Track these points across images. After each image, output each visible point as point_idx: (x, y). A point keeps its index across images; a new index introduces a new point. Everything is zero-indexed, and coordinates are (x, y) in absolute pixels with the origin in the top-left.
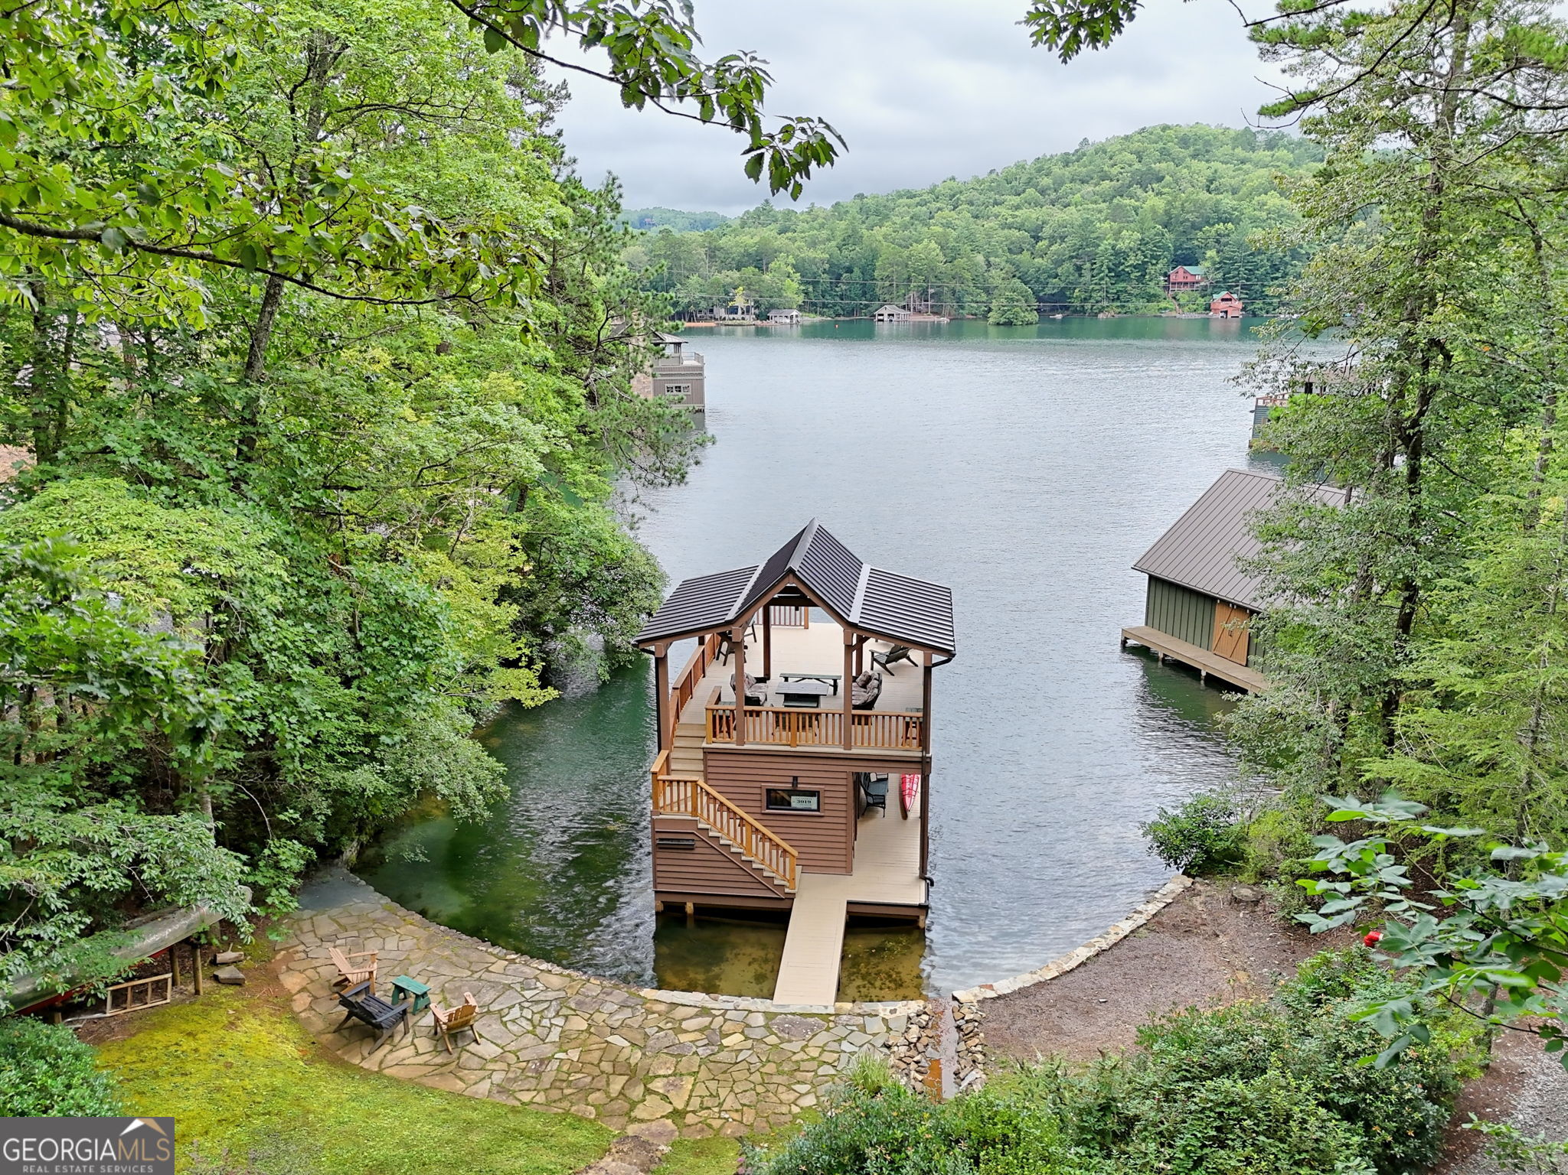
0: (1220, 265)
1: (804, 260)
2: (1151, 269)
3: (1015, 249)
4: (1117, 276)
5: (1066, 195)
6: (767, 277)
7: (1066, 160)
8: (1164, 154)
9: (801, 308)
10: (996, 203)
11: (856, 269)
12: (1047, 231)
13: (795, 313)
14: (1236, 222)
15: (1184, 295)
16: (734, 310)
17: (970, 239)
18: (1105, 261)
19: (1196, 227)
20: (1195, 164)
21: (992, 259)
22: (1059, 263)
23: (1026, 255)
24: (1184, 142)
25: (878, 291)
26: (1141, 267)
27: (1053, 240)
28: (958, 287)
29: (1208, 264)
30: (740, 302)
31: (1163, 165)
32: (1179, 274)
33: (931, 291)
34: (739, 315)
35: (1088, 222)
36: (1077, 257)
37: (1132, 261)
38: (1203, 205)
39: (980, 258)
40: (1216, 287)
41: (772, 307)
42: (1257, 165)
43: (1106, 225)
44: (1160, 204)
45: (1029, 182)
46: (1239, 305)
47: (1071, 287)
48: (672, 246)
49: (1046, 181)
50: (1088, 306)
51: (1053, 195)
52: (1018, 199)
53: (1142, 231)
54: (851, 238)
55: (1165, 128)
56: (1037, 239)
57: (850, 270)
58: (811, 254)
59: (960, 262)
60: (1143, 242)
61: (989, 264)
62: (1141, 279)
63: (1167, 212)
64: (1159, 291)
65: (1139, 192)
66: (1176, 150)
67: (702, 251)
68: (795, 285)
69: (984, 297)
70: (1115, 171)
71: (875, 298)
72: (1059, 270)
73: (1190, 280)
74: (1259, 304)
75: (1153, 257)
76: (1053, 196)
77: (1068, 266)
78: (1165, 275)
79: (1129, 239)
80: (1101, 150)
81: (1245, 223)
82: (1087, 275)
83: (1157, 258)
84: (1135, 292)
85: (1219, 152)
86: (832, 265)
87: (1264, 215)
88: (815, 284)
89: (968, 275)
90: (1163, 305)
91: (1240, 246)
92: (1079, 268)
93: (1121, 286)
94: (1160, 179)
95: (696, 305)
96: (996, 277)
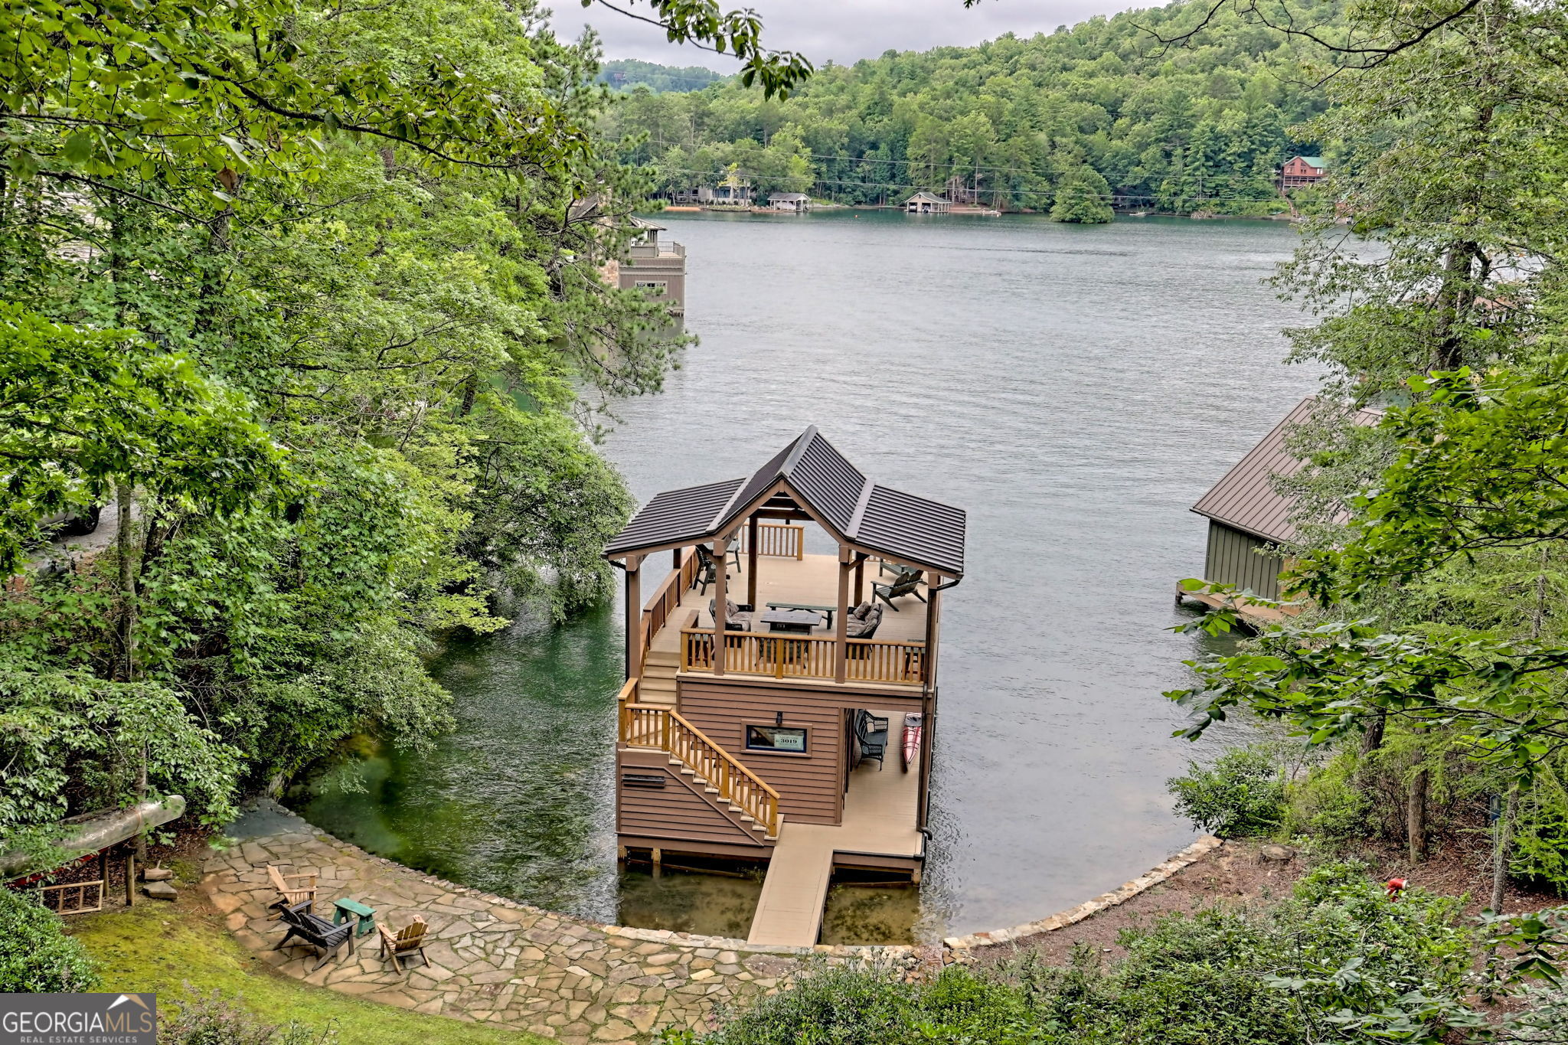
1: (817, 132)
2: (1260, 159)
3: (1087, 127)
4: (1216, 166)
5: (1154, 62)
6: (769, 152)
7: (1156, 17)
8: (1279, 14)
9: (810, 192)
10: (1065, 69)
11: (883, 146)
12: (1128, 106)
13: (802, 198)
15: (1301, 193)
16: (726, 191)
17: (1031, 112)
18: (1198, 148)
19: (1316, 108)
20: (1318, 28)
21: (1057, 139)
22: (1143, 146)
23: (1099, 137)
25: (910, 174)
26: (1248, 156)
27: (1135, 118)
28: (1013, 171)
29: (1332, 155)
30: (732, 182)
32: (1295, 166)
33: (979, 176)
34: (730, 199)
35: (1182, 97)
36: (1166, 140)
37: (1235, 148)
39: (1042, 137)
41: (774, 189)
43: (1203, 101)
44: (1273, 77)
45: (1109, 43)
47: (1160, 175)
48: (648, 110)
49: (1129, 43)
50: (1178, 202)
52: (1093, 64)
53: (1249, 109)
54: (880, 106)
56: (1115, 115)
57: (874, 146)
58: (826, 123)
59: (1018, 141)
60: (1249, 125)
61: (1053, 145)
62: (1246, 171)
63: (1281, 88)
64: (1269, 186)
65: (1248, 60)
67: (686, 116)
68: (804, 163)
69: (1046, 186)
70: (1216, 33)
71: (907, 181)
72: (1143, 156)
73: (1309, 173)
75: (1262, 144)
76: (1137, 63)
77: (1153, 151)
78: (1278, 166)
79: (1232, 120)
82: (1178, 163)
83: (1267, 145)
84: (1239, 187)
86: (852, 139)
88: (830, 162)
89: (1026, 159)
90: (1274, 204)
92: (1168, 155)
93: (1220, 179)
95: (676, 183)
96: (1061, 163)
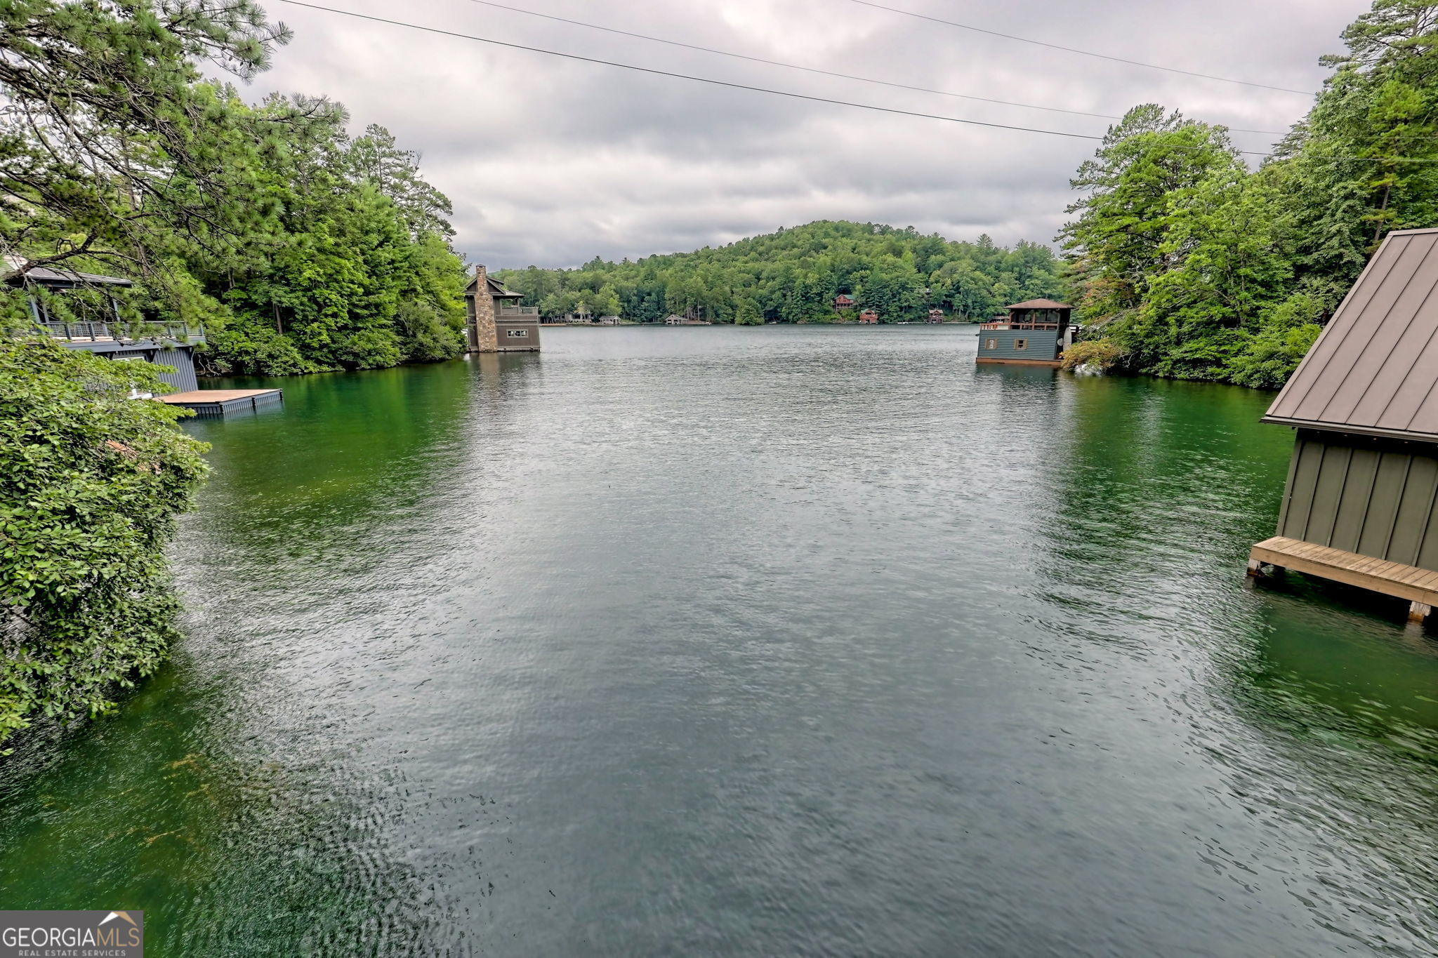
0: (866, 293)
1: (621, 287)
2: (825, 296)
3: (747, 284)
4: (807, 299)
5: (774, 256)
6: (598, 296)
7: (771, 238)
8: (827, 235)
9: (620, 316)
10: (733, 260)
11: (653, 294)
12: (764, 275)
13: (616, 318)
14: (872, 270)
15: (844, 310)
16: (577, 316)
17: (720, 277)
18: (798, 291)
19: (849, 272)
20: (844, 240)
21: (734, 289)
22: (773, 292)
23: (753, 288)
24: (837, 229)
25: (667, 306)
26: (820, 294)
27: (768, 279)
28: (716, 305)
29: (857, 293)
30: (581, 311)
31: (827, 240)
32: (842, 299)
33: (699, 307)
34: (581, 320)
35: (788, 269)
36: (783, 289)
37: (814, 291)
38: (853, 259)
39: (727, 288)
40: (862, 306)
41: (601, 315)
42: (876, 241)
43: (798, 271)
44: (828, 260)
45: (752, 249)
46: (875, 316)
47: (780, 305)
48: (536, 276)
49: (761, 249)
50: (790, 317)
51: (764, 255)
52: (746, 258)
53: (819, 273)
54: (650, 276)
55: (825, 222)
56: (759, 279)
57: (649, 294)
58: (625, 284)
59: (716, 290)
60: (820, 280)
61: (733, 292)
62: (819, 302)
63: (833, 265)
64: (831, 308)
65: (815, 254)
66: (833, 233)
67: (556, 280)
68: (616, 302)
69: (730, 311)
70: (800, 243)
71: (665, 311)
72: (773, 296)
73: (847, 302)
74: (886, 317)
75: (826, 289)
76: (766, 257)
77: (778, 294)
78: (834, 299)
79: (812, 278)
80: (791, 232)
81: (876, 270)
82: (789, 300)
83: (828, 289)
84: (817, 309)
85: (856, 235)
86: (639, 291)
87: (885, 266)
88: (629, 302)
89: (721, 298)
90: (833, 316)
91: (874, 283)
92: (784, 296)
93: (809, 305)
94: (825, 248)
95: (553, 313)
96: (737, 300)
